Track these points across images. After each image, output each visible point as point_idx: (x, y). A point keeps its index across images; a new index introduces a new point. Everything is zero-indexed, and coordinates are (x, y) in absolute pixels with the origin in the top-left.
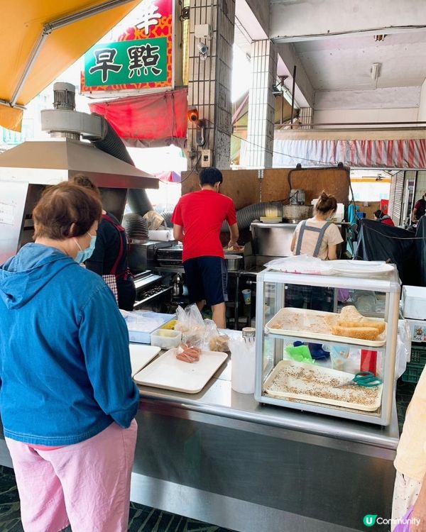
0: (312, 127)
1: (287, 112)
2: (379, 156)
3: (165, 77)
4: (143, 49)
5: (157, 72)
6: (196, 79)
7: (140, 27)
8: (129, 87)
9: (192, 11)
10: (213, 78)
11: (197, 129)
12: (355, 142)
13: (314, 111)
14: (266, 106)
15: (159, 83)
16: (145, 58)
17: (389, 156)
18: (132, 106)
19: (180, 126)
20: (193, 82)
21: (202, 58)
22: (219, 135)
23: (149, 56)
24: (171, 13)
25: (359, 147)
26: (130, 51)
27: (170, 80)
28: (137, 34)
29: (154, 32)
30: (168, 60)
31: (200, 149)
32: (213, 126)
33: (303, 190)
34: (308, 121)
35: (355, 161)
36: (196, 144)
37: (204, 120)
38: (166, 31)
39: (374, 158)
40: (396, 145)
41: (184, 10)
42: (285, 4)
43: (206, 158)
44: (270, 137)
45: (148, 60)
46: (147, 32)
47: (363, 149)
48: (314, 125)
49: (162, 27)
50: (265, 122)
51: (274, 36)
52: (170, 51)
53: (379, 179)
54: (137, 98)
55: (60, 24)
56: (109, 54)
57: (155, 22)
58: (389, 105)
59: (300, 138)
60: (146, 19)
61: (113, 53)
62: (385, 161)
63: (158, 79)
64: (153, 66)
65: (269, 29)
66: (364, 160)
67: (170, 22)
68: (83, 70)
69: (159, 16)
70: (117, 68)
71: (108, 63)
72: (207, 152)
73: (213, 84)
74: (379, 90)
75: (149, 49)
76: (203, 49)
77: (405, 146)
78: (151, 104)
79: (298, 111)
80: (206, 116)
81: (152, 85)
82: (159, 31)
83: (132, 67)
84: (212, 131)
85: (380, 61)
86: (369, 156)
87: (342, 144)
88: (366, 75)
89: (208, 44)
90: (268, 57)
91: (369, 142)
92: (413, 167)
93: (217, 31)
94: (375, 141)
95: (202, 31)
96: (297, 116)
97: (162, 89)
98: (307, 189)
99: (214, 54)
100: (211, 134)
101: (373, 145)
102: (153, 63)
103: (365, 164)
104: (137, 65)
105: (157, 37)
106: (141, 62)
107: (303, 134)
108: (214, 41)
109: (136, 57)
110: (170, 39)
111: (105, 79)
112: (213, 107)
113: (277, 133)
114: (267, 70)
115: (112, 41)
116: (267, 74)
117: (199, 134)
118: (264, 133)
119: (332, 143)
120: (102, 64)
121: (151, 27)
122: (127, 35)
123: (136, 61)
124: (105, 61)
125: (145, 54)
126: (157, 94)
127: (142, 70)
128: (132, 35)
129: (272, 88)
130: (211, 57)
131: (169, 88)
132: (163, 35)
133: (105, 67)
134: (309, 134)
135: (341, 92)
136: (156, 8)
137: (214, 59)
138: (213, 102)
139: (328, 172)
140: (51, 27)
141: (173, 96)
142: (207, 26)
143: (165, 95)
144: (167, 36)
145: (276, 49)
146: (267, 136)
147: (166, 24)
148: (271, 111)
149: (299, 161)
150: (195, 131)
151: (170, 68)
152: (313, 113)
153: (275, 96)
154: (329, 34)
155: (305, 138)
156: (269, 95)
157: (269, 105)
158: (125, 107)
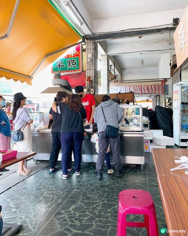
0: (121, 82)
1: (113, 77)
2: (145, 90)
3: (79, 68)
4: (71, 60)
5: (76, 67)
6: (88, 69)
7: (70, 54)
8: (67, 71)
9: (86, 50)
10: (93, 68)
11: (89, 83)
12: (136, 86)
13: (121, 76)
14: (107, 76)
15: (77, 70)
16: (72, 63)
17: (148, 90)
18: (68, 77)
19: (83, 82)
20: (87, 70)
21: (90, 63)
22: (96, 85)
23: (73, 62)
24: (80, 50)
25: (138, 87)
26: (67, 61)
27: (80, 69)
28: (69, 56)
29: (75, 56)
30: (79, 63)
31: (90, 89)
32: (94, 82)
33: (121, 99)
34: (120, 80)
35: (137, 93)
36: (89, 87)
37: (91, 81)
38: (78, 55)
39: (143, 91)
40: (150, 87)
41: (83, 49)
42: (111, 44)
43: (92, 91)
44: (108, 85)
45: (73, 64)
46: (73, 56)
47: (139, 88)
48: (122, 81)
49: (77, 54)
50: (107, 81)
51: (108, 54)
52: (80, 61)
53: (148, 101)
54: (69, 74)
55: (50, 55)
56: (61, 62)
57: (75, 53)
58: (147, 73)
59: (117, 86)
60: (72, 52)
61: (62, 62)
62: (147, 92)
63: (77, 69)
64: (75, 65)
65: (106, 52)
66: (140, 92)
67: (80, 53)
68: (52, 67)
69: (76, 51)
70: (63, 66)
71: (60, 65)
72: (93, 90)
73: (93, 70)
74: (144, 68)
75: (73, 60)
76: (91, 61)
77: (153, 87)
78: (74, 76)
79: (116, 76)
80: (92, 80)
81: (75, 71)
82: (76, 55)
83: (68, 66)
84: (94, 83)
85: (143, 59)
86: (141, 90)
87: (132, 87)
88: (139, 64)
89: (92, 59)
90: (106, 60)
91: (141, 86)
92: (156, 94)
93: (94, 56)
94: (143, 86)
95: (90, 56)
96: (116, 78)
97: (78, 72)
98: (123, 99)
99: (93, 62)
100: (94, 85)
101: (142, 87)
102: (75, 64)
103: (140, 93)
104: (70, 65)
105: (76, 57)
106: (71, 64)
107: (119, 84)
108: (93, 58)
109: (69, 63)
110: (80, 57)
111: (59, 69)
112: (94, 77)
113: (110, 84)
114: (106, 64)
115: (62, 58)
116: (106, 65)
117: (90, 85)
118: (107, 84)
119: (129, 87)
120: (58, 65)
121: (74, 54)
122: (66, 56)
123: (69, 64)
124: (59, 64)
125: (72, 62)
126: (76, 73)
127: (71, 66)
128: (68, 56)
129: (108, 70)
130: (92, 63)
131: (80, 72)
132: (77, 57)
133: (59, 66)
134: (121, 84)
135: (130, 70)
136: (75, 49)
137: (93, 63)
138: (93, 75)
139: (128, 94)
140: (48, 56)
141: (81, 74)
142: (91, 54)
143: (79, 74)
144: (79, 57)
145: (109, 57)
146: (107, 85)
147: (78, 53)
148: (108, 77)
149: (120, 91)
150: (89, 84)
151: (80, 66)
152: (121, 77)
153: (109, 72)
154: (125, 53)
155: (119, 85)
156: (107, 72)
157: (108, 75)
158: (66, 77)
